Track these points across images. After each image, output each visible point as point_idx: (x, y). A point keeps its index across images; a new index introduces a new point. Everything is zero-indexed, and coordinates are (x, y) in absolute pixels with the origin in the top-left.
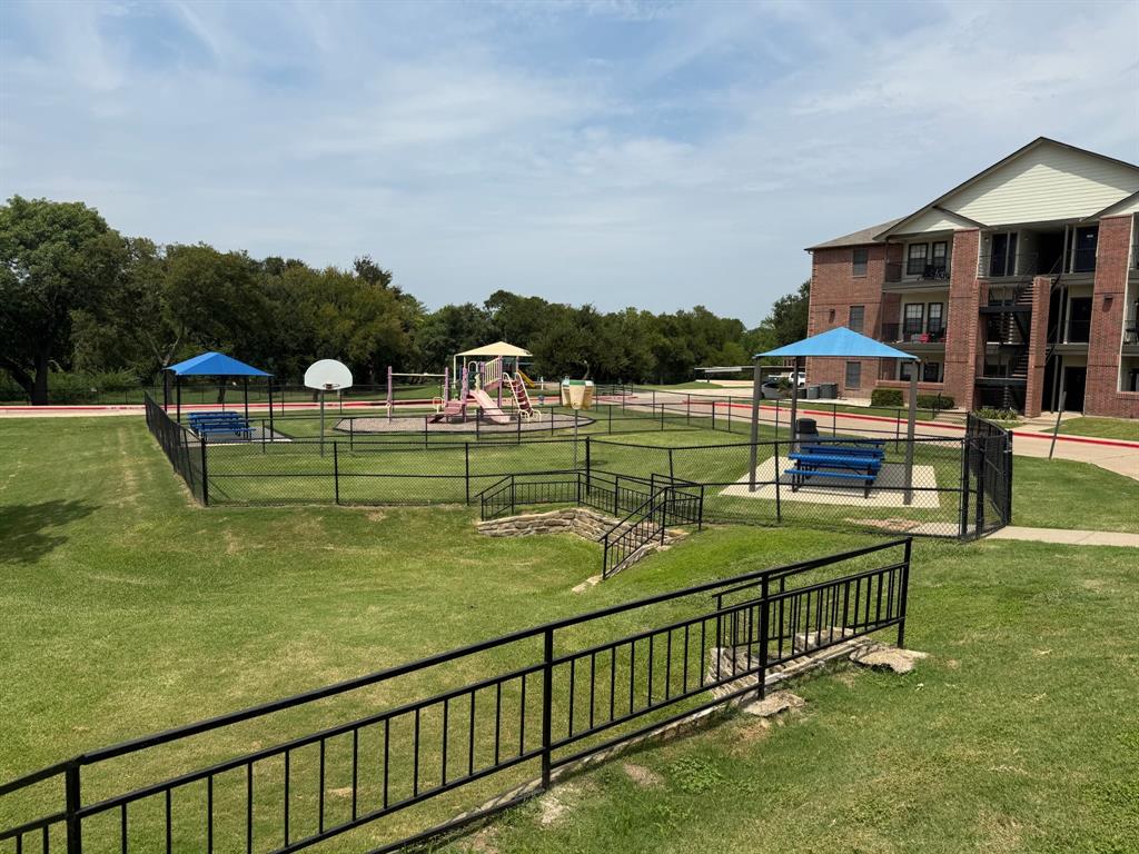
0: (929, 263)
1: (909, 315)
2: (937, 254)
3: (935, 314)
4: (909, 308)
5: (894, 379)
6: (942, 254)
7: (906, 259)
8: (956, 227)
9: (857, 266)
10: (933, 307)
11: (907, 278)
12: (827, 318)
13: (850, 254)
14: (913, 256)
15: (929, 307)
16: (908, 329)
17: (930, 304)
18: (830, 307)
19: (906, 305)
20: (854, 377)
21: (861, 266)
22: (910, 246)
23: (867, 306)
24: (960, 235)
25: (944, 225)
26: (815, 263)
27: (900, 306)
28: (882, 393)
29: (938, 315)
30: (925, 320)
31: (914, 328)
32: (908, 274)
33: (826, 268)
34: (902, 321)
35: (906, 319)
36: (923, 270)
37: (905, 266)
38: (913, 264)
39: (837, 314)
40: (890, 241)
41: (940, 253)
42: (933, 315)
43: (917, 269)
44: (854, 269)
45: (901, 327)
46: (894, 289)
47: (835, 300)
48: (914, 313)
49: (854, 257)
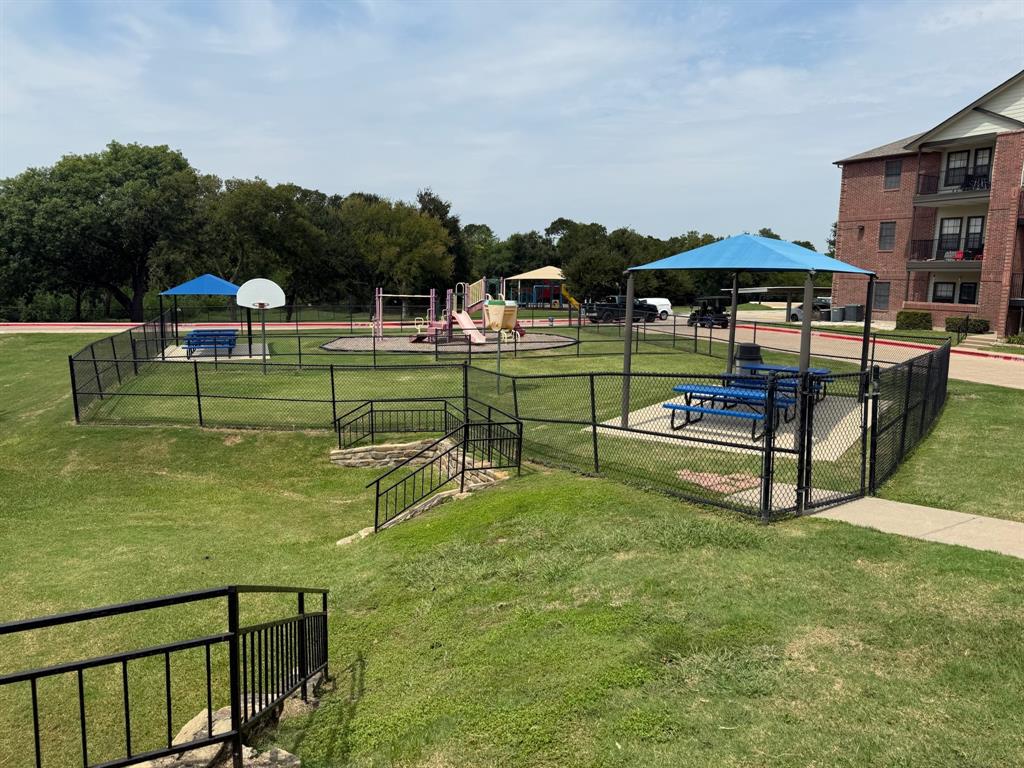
0: (970, 172)
1: (945, 231)
2: (980, 162)
3: (975, 228)
4: (946, 223)
5: (926, 301)
6: (986, 162)
7: (944, 168)
8: (1000, 129)
9: (889, 179)
10: (973, 221)
11: (944, 190)
12: (856, 237)
13: (882, 167)
14: (952, 165)
15: (969, 222)
16: (944, 245)
17: (969, 218)
18: (859, 224)
19: (942, 220)
20: (882, 298)
21: (894, 179)
22: (949, 154)
23: (898, 221)
24: (1003, 138)
25: (985, 128)
26: (844, 177)
27: (935, 221)
28: (908, 316)
29: (978, 230)
30: (963, 236)
31: (950, 245)
32: (946, 185)
33: (855, 182)
34: (937, 236)
35: (941, 235)
36: (962, 180)
37: (943, 176)
38: (951, 173)
39: (866, 230)
40: (924, 150)
41: (983, 161)
42: (972, 230)
43: (956, 180)
44: (886, 182)
45: (936, 243)
46: (930, 202)
47: (865, 217)
48: (951, 228)
49: (887, 169)
